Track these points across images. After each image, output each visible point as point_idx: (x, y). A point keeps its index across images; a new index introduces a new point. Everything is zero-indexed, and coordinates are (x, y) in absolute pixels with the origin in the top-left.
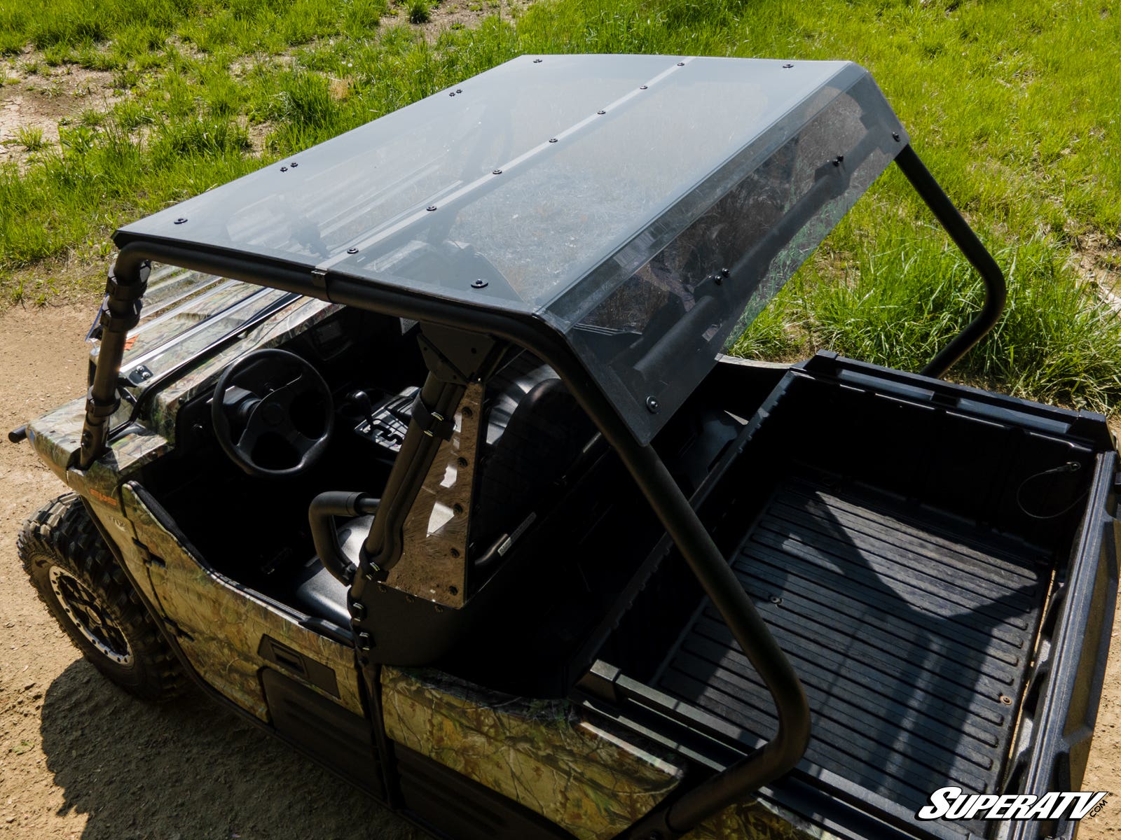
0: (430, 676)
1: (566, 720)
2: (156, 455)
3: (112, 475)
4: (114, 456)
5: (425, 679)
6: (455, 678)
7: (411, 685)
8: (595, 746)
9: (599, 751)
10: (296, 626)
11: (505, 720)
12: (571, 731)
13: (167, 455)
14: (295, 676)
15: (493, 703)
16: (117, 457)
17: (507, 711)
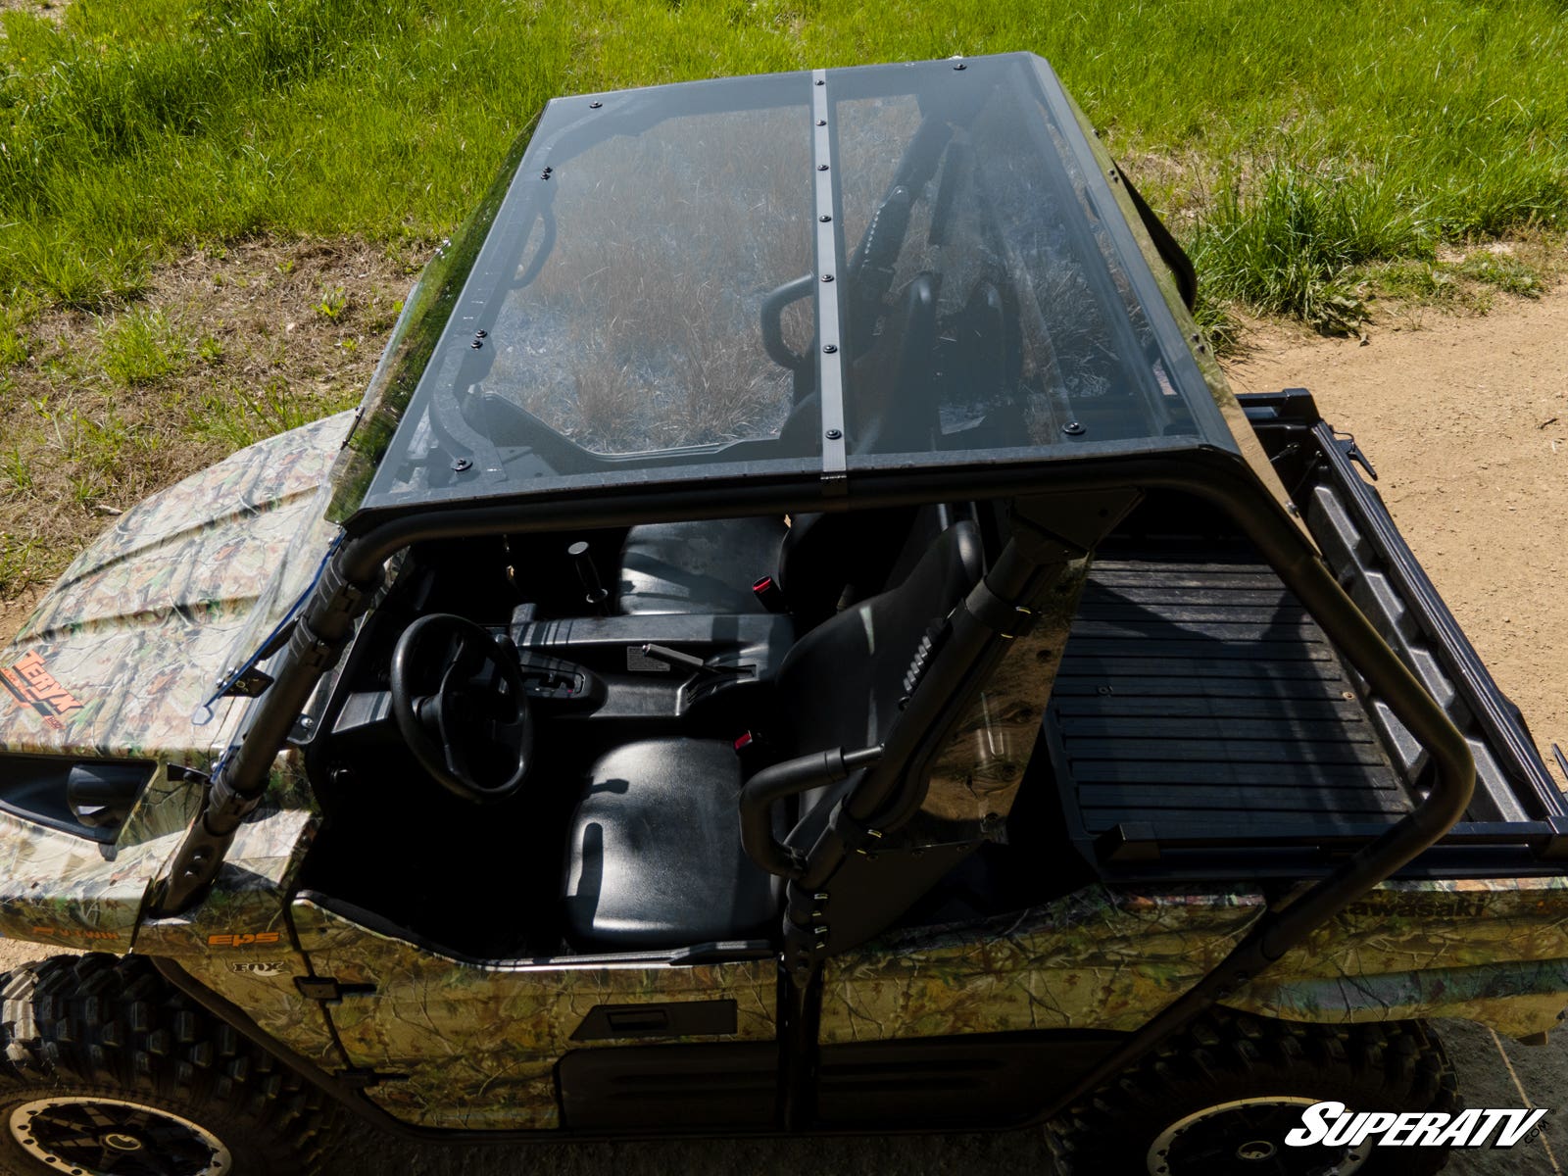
0: (897, 940)
1: (1112, 906)
2: (308, 840)
3: (266, 897)
4: (243, 871)
5: (895, 947)
6: (928, 928)
7: (879, 961)
8: (1155, 917)
9: (1161, 920)
10: (669, 970)
11: (1027, 943)
12: (1121, 914)
13: (321, 832)
14: (647, 1039)
15: (1000, 929)
16: (251, 869)
17: (1025, 932)
